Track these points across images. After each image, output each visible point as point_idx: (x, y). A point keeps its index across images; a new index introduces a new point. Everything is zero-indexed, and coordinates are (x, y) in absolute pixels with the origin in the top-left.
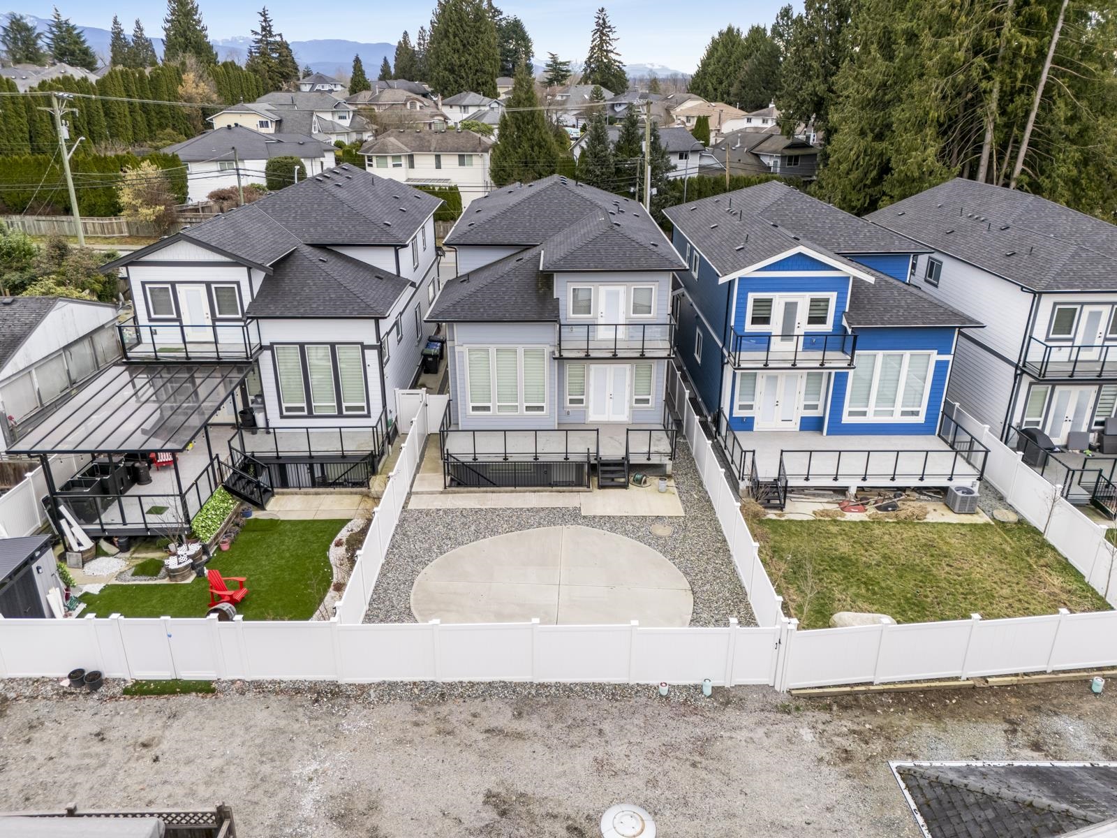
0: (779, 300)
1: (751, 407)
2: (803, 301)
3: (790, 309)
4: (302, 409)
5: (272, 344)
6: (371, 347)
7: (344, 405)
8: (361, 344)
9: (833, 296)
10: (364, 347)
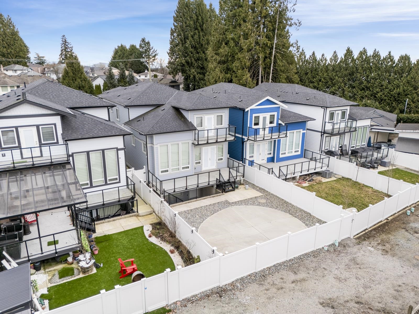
0: (261, 116)
1: (253, 157)
2: (268, 115)
3: (265, 118)
4: (87, 184)
5: (73, 154)
6: (121, 149)
7: (108, 178)
8: (117, 148)
9: (276, 114)
10: (118, 150)
